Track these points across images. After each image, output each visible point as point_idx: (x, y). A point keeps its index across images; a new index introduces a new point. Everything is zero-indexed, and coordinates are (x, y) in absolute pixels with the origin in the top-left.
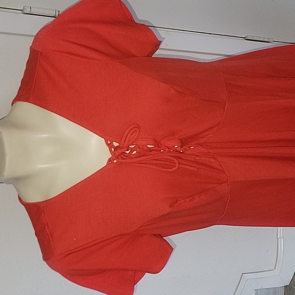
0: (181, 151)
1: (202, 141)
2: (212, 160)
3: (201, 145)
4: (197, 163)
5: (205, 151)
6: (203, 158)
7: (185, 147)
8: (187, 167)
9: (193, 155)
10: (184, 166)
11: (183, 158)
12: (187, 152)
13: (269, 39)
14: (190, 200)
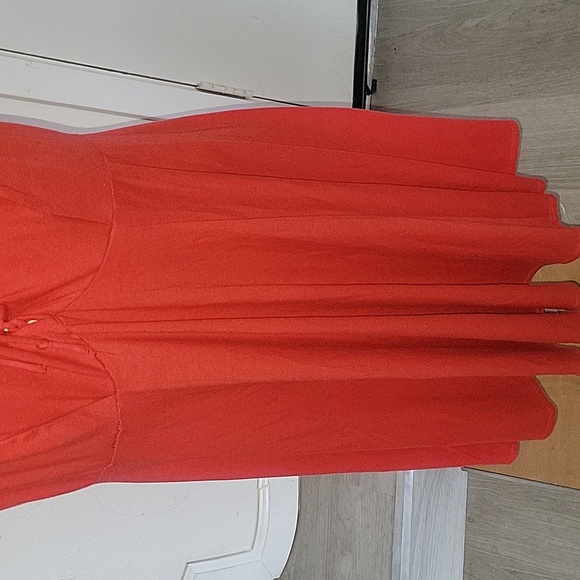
0: (6, 330)
1: (55, 307)
2: (77, 349)
3: (53, 316)
4: (42, 355)
5: (61, 329)
6: (56, 345)
7: (14, 322)
8: (20, 365)
9: (34, 338)
10: (12, 363)
11: (11, 344)
12: (20, 333)
13: (245, 91)
14: (27, 438)
